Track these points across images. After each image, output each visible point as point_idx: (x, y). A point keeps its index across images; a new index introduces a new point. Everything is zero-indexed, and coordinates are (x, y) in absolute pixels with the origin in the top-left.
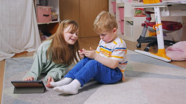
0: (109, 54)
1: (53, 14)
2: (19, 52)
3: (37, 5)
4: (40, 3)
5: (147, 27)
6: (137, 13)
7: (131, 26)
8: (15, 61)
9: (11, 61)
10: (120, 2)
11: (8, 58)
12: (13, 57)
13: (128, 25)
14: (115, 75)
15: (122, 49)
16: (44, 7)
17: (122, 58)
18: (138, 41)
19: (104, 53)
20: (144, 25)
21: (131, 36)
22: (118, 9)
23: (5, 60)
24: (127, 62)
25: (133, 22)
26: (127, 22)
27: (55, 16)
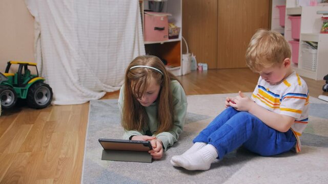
0: (274, 103)
1: (171, 27)
2: (112, 91)
3: (145, 11)
4: (150, 7)
6: (326, 26)
7: (314, 51)
8: (105, 104)
9: (98, 105)
10: (293, 6)
11: (93, 99)
12: (101, 98)
13: (308, 48)
14: (283, 141)
15: (299, 96)
16: (157, 15)
17: (299, 111)
18: (325, 78)
19: (264, 100)
21: (313, 70)
22: (289, 18)
23: (89, 102)
24: (307, 119)
25: (317, 43)
26: (306, 43)
27: (174, 31)
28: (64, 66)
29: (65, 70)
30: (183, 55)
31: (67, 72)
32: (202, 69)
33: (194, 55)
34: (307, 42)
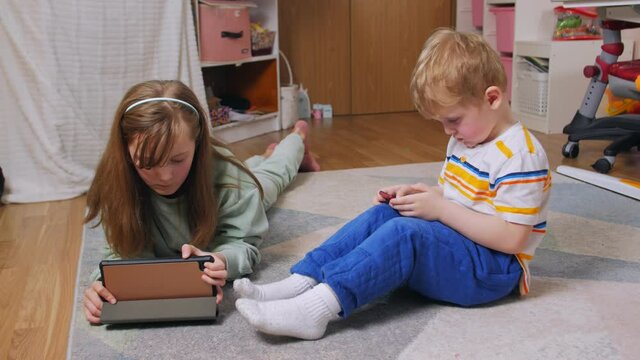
0: (476, 190)
1: (255, 30)
5: (605, 81)
6: (564, 27)
7: (541, 76)
13: (529, 70)
14: (491, 272)
15: (533, 178)
16: (225, 6)
18: (566, 131)
19: (455, 182)
20: (591, 72)
21: (540, 113)
22: (491, 11)
25: (547, 60)
26: (525, 60)
27: (263, 38)
28: (26, 119)
29: (30, 125)
30: (283, 88)
31: (33, 132)
32: (322, 115)
33: (304, 88)
34: (529, 59)
